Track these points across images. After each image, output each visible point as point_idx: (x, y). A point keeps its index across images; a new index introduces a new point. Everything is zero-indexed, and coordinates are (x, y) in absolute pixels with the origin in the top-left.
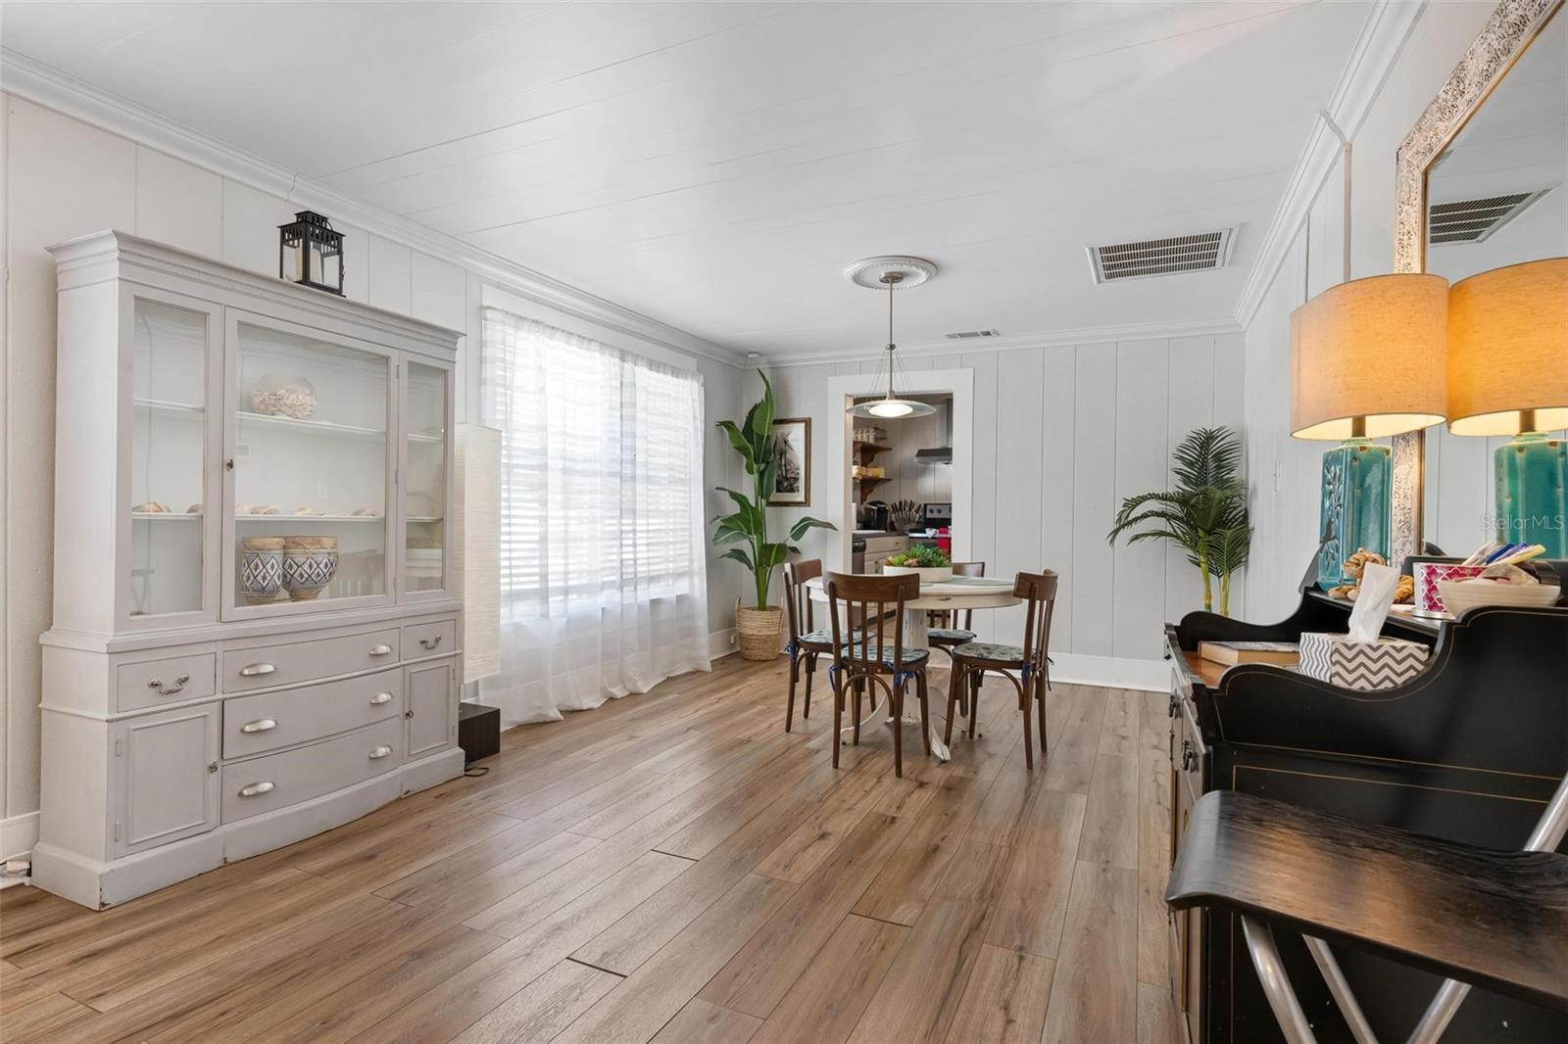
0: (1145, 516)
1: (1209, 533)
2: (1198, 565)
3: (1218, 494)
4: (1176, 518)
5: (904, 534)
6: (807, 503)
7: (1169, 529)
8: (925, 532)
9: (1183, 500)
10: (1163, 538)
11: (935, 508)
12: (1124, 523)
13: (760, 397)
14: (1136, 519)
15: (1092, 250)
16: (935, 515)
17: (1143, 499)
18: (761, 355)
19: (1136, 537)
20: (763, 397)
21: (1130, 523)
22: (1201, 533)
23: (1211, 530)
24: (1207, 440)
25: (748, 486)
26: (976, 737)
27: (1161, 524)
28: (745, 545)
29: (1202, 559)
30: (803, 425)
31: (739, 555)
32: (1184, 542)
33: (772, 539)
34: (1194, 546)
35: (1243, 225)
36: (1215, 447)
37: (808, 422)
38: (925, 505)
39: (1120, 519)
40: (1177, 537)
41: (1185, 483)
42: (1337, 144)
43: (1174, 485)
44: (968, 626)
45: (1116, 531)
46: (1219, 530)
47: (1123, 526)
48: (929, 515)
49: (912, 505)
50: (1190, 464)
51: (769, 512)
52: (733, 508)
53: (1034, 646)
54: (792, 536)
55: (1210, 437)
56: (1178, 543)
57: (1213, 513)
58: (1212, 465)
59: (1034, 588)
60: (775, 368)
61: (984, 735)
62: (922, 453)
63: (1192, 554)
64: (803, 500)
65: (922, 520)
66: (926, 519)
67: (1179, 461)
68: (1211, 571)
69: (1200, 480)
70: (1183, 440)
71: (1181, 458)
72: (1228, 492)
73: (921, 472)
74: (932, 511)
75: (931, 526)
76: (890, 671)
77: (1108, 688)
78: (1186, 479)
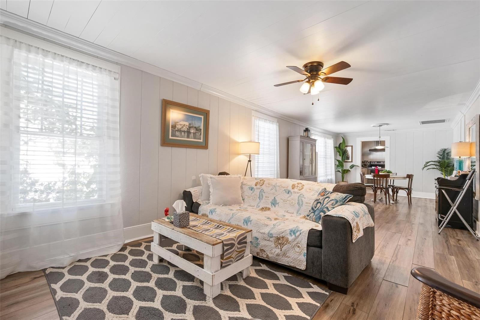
0: (430, 165)
1: (445, 168)
2: (443, 174)
3: (447, 161)
4: (437, 165)
5: (366, 168)
6: (352, 162)
7: (436, 167)
8: (372, 167)
9: (439, 162)
10: (434, 169)
11: (373, 162)
12: (425, 166)
13: (341, 141)
14: (428, 166)
15: (420, 122)
16: (373, 164)
17: (430, 162)
18: (342, 134)
19: (428, 169)
20: (342, 141)
21: (427, 166)
22: (443, 168)
23: (446, 167)
24: (444, 150)
25: (340, 158)
26: (397, 202)
27: (434, 167)
28: (340, 170)
29: (444, 173)
30: (351, 147)
31: (339, 171)
32: (439, 170)
33: (345, 168)
34: (442, 171)
35: (449, 119)
36: (446, 152)
37: (352, 146)
38: (371, 162)
39: (425, 165)
40: (438, 169)
41: (439, 159)
42: (463, 115)
43: (437, 159)
44: (393, 184)
45: (424, 168)
46: (447, 168)
47: (425, 167)
48: (372, 164)
49: (367, 161)
50: (441, 155)
51: (344, 163)
52: (337, 163)
53: (410, 187)
54: (350, 168)
55: (445, 150)
56: (438, 170)
57: (446, 165)
58: (446, 155)
59: (410, 177)
60: (345, 136)
61: (398, 202)
62: (370, 150)
63: (441, 172)
64: (351, 161)
65: (370, 165)
66: (371, 165)
67: (438, 155)
68: (446, 175)
69: (443, 158)
70: (439, 150)
71: (439, 154)
72: (449, 161)
73: (370, 154)
74: (372, 163)
75: (374, 166)
76: (384, 189)
77: (422, 198)
78: (440, 158)
